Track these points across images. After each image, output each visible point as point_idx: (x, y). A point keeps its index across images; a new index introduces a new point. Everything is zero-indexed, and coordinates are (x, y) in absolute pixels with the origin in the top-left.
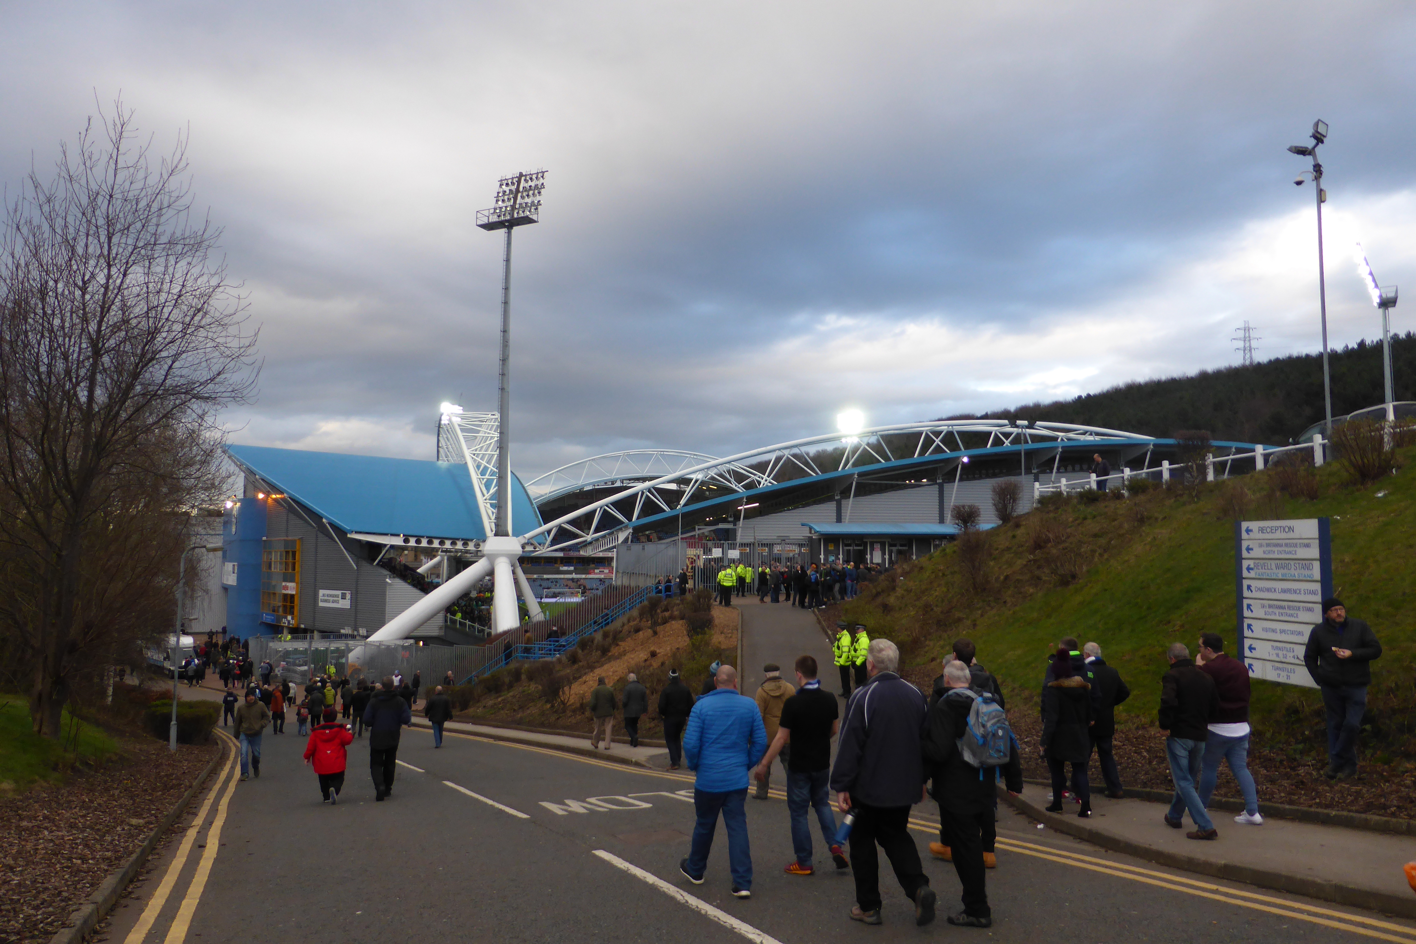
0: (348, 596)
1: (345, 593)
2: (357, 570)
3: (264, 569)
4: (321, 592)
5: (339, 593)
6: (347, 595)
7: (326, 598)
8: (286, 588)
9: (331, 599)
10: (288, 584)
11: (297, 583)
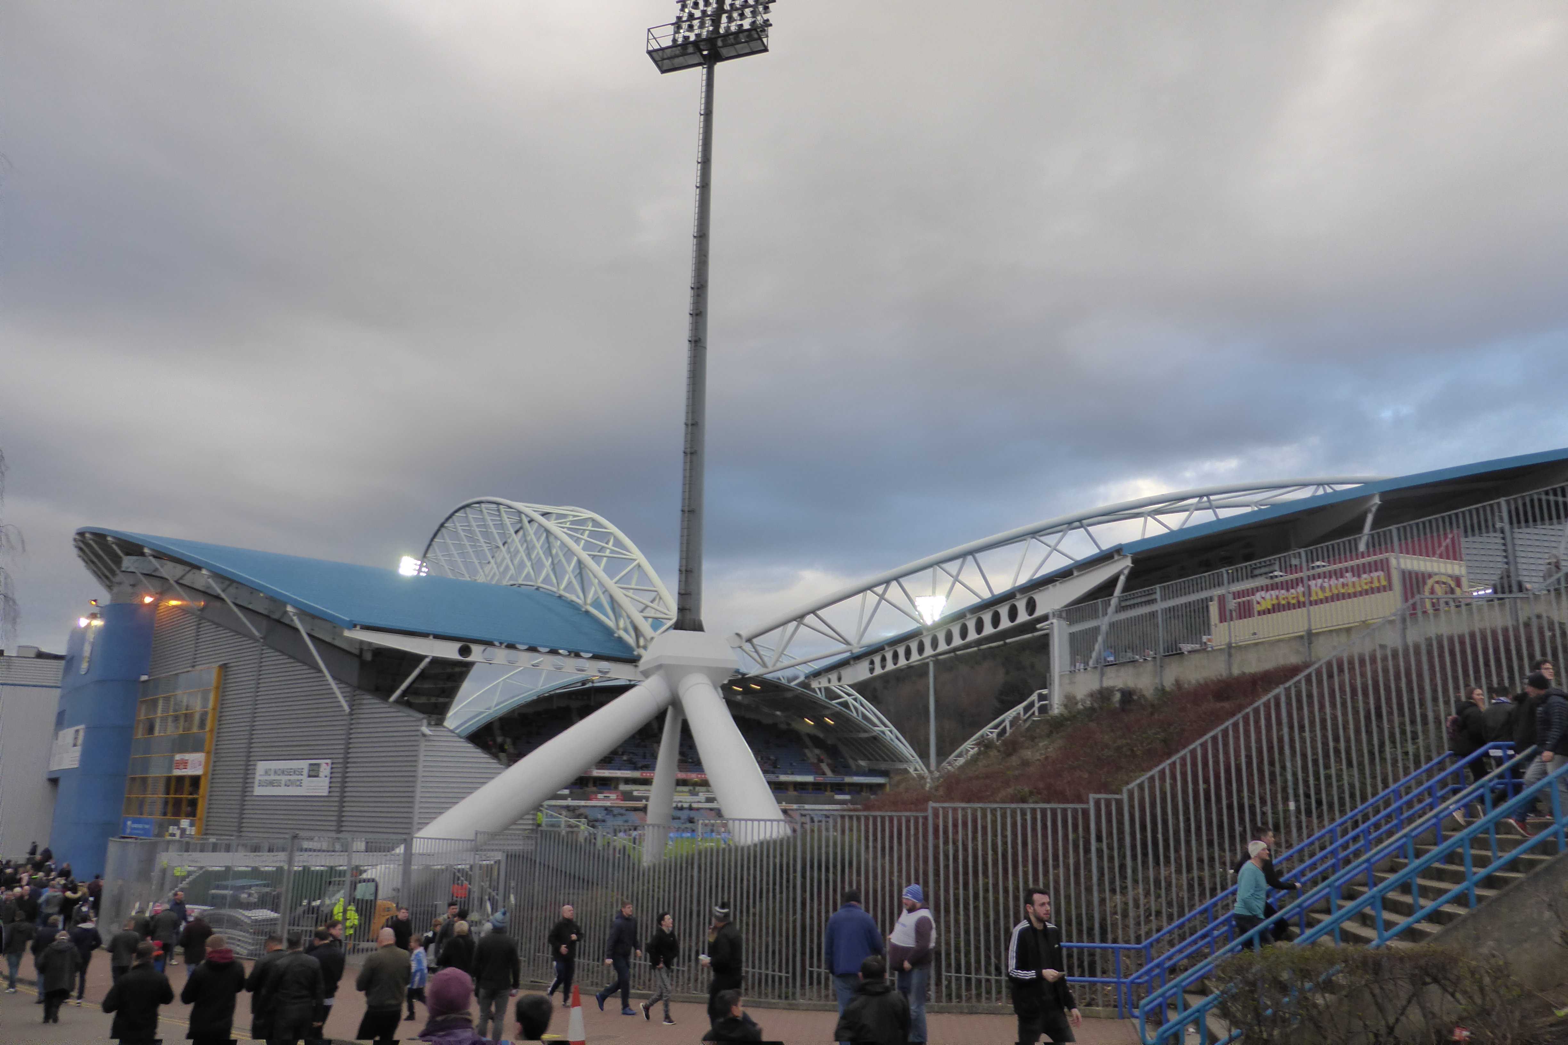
0: (325, 769)
1: (318, 765)
2: (351, 714)
3: (140, 734)
4: (261, 767)
5: (304, 765)
6: (324, 766)
7: (273, 777)
8: (184, 764)
9: (284, 778)
10: (188, 756)
11: (208, 753)
